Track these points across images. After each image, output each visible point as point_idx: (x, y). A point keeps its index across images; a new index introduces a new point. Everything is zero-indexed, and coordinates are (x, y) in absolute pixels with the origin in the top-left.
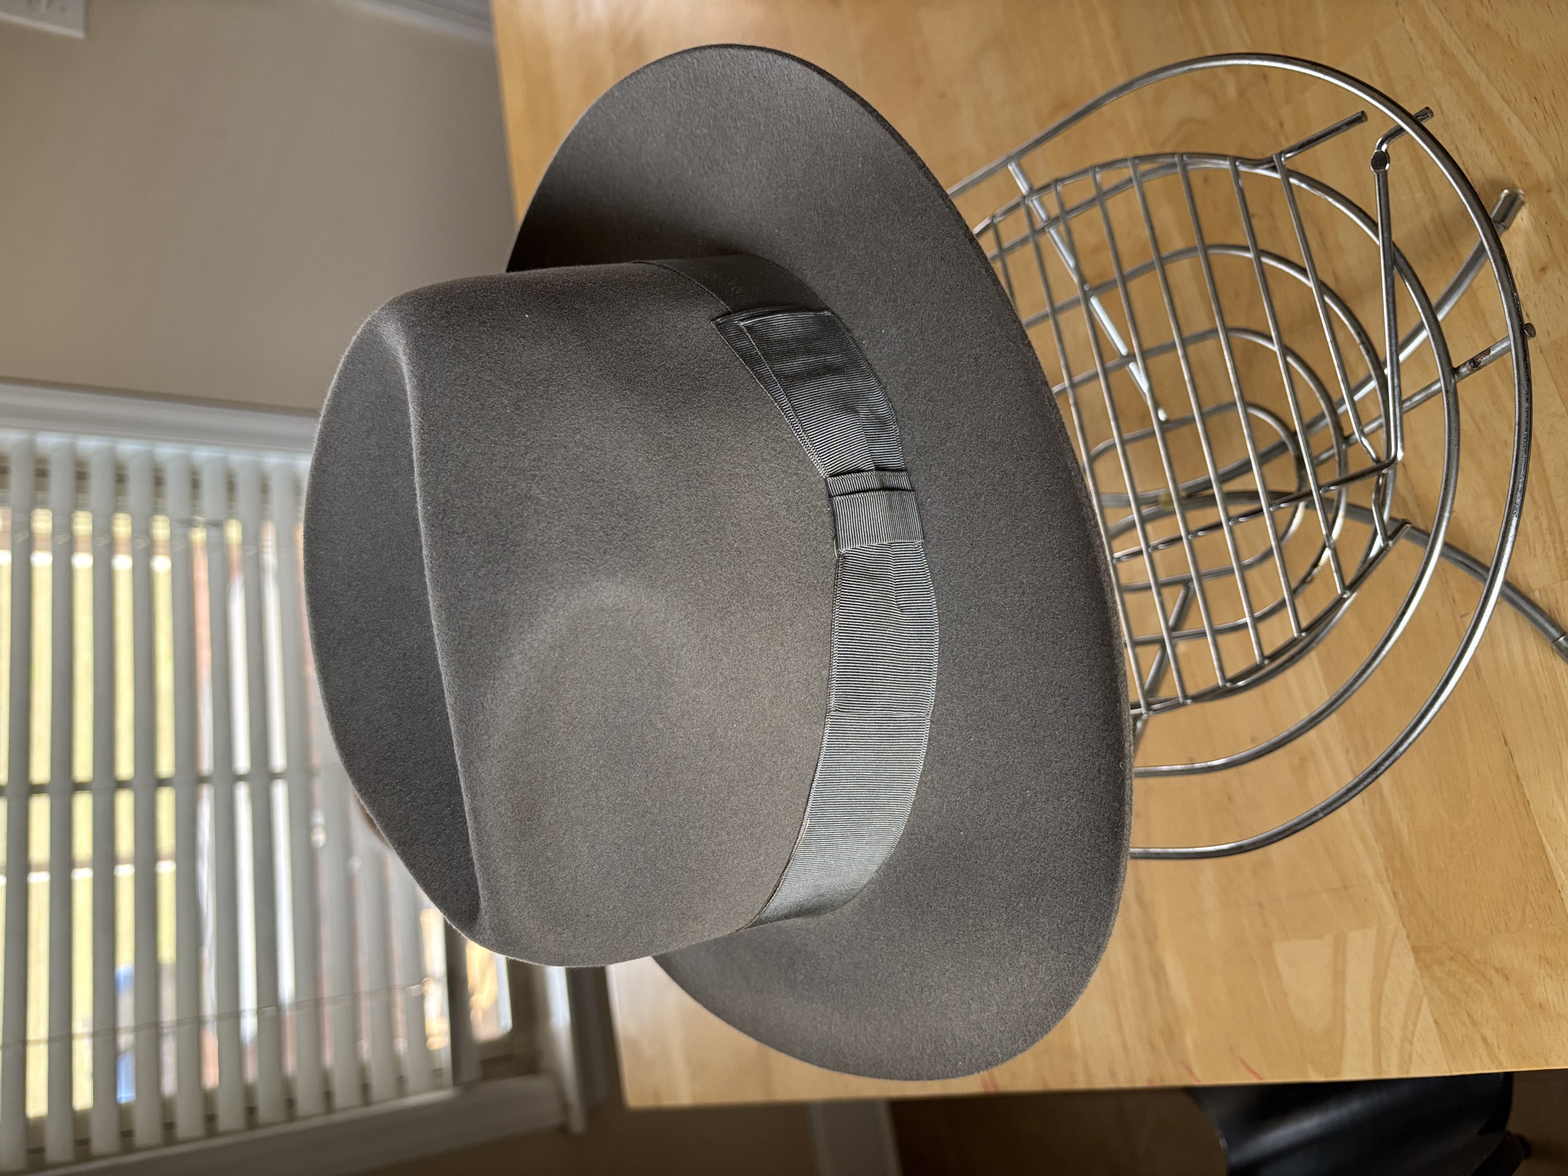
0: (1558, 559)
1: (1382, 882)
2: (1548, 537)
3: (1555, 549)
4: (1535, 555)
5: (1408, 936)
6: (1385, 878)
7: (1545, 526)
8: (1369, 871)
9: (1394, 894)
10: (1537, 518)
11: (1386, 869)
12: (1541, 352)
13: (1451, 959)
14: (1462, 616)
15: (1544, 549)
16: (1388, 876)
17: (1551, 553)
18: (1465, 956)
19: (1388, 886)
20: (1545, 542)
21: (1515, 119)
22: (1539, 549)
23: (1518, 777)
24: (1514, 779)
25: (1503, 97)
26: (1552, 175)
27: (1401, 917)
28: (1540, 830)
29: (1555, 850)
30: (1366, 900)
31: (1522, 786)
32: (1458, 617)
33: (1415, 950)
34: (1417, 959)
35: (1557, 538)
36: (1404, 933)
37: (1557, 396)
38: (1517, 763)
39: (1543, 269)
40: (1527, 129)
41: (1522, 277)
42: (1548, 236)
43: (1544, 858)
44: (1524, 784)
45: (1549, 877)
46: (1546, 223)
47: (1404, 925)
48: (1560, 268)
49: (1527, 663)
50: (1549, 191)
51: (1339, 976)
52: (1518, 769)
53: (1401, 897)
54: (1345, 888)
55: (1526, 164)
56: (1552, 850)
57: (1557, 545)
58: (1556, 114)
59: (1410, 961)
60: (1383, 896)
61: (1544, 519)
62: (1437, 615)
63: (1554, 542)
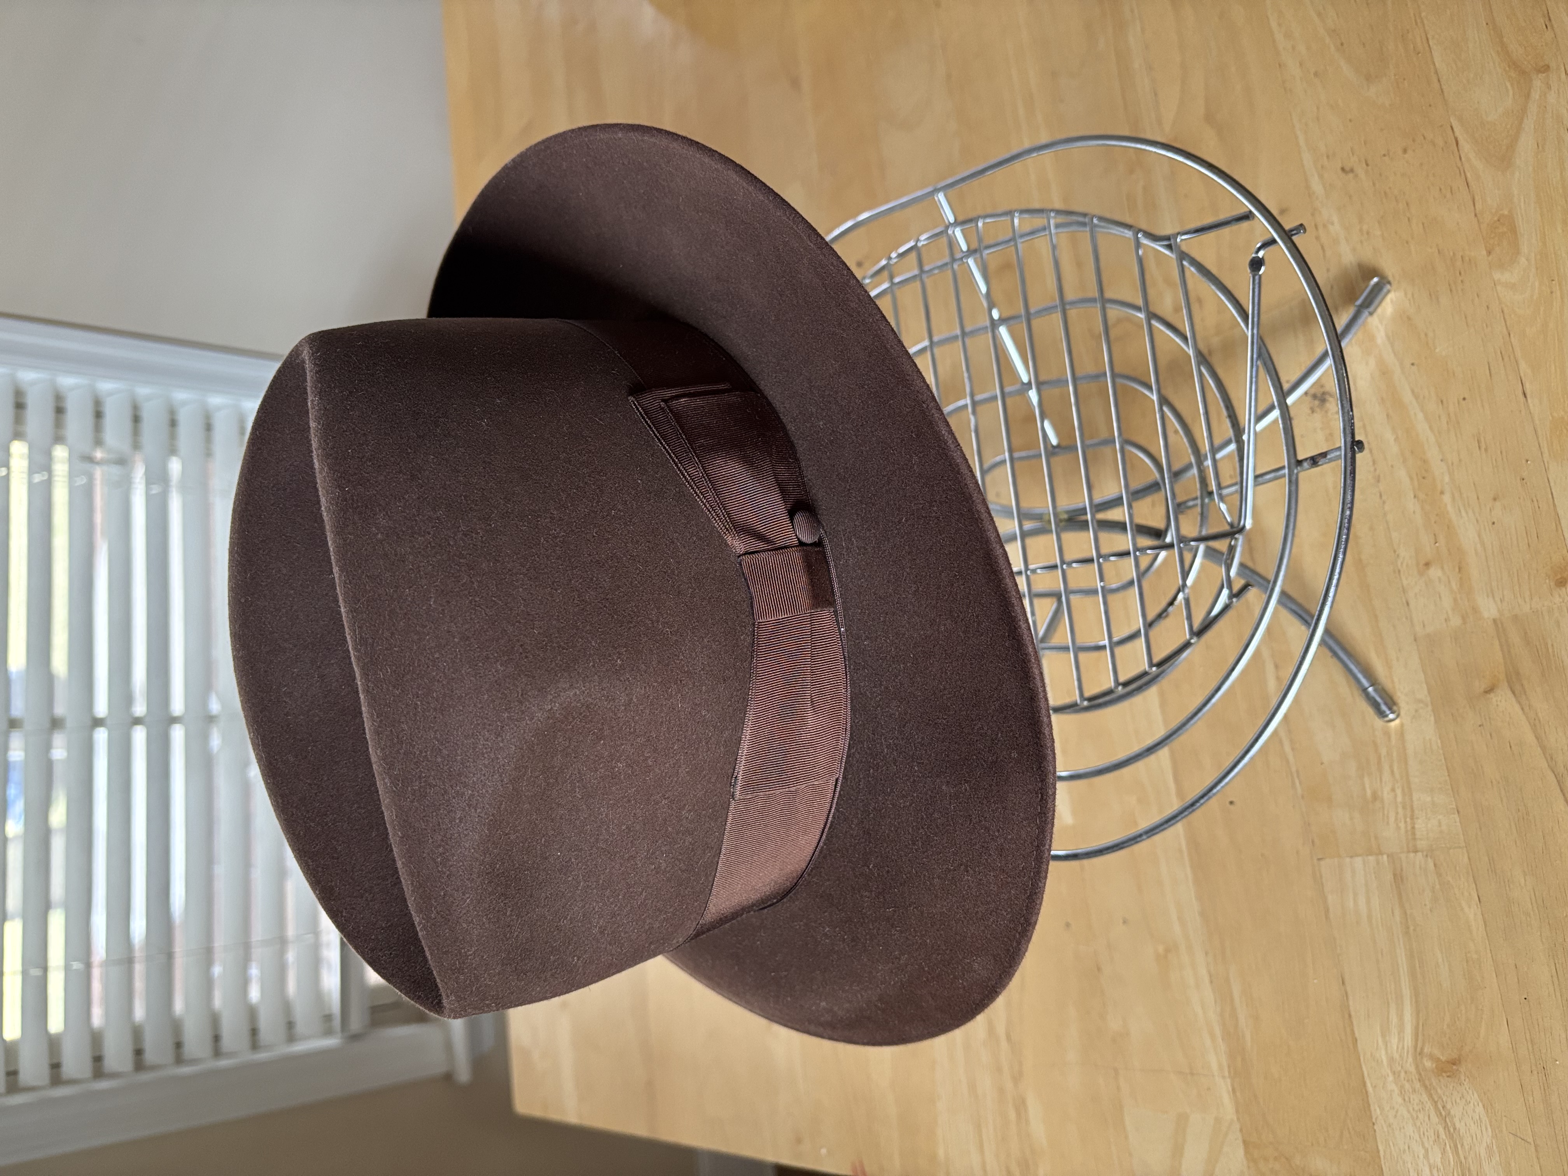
0: (1406, 831)
1: (1224, 1077)
2: (1400, 810)
3: (1406, 822)
4: (1388, 823)
5: (1241, 1130)
6: (1227, 1074)
7: (1399, 799)
8: (1214, 1066)
9: (1234, 1090)
10: (1393, 790)
11: (1229, 1067)
12: (1415, 640)
13: (1276, 1159)
14: (1319, 859)
15: (1396, 819)
16: (1229, 1072)
17: (1402, 825)
18: (1287, 1159)
19: (1229, 1081)
20: (1397, 813)
21: (1420, 416)
22: (1392, 819)
23: (1350, 1016)
24: (1347, 1016)
25: (1413, 391)
26: (1447, 479)
27: (1237, 1111)
28: (1364, 1067)
29: (1375, 1087)
30: (1209, 1089)
31: (1352, 1023)
32: (1315, 861)
33: (1245, 1143)
34: (1247, 1152)
35: (1409, 814)
36: (1237, 1126)
37: (1425, 686)
38: (1351, 1003)
39: (1427, 564)
40: (1431, 428)
41: (1407, 565)
42: (1435, 535)
43: (1364, 1091)
44: (1355, 1023)
45: (1366, 1107)
46: (1435, 522)
47: (1238, 1119)
48: (1442, 568)
49: (1370, 917)
50: (1442, 493)
51: (1178, 1151)
52: (1352, 1009)
53: (1238, 1094)
54: (1192, 1074)
55: (1424, 461)
56: (1372, 1085)
57: (1408, 819)
58: (1458, 423)
59: (1241, 1152)
60: (1223, 1088)
61: (1399, 792)
62: (1297, 852)
63: (1405, 818)
